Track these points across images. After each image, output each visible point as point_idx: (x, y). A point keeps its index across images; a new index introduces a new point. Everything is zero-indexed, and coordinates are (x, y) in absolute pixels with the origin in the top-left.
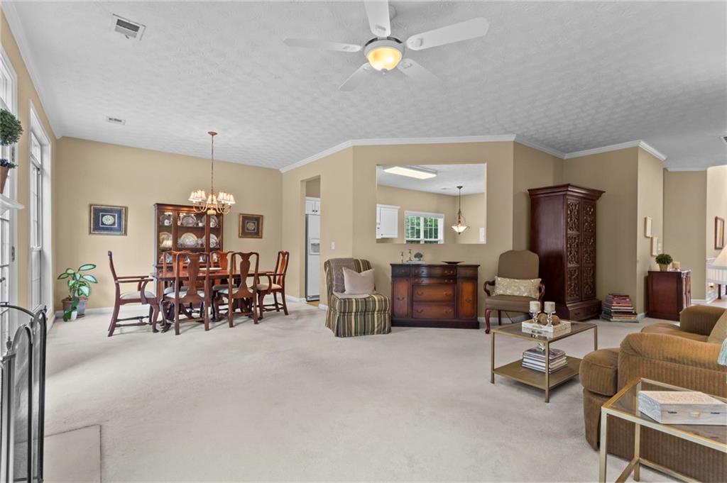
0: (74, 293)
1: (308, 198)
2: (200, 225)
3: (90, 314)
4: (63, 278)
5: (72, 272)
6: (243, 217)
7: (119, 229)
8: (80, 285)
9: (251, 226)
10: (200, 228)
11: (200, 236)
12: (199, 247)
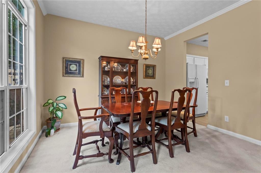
0: (53, 115)
1: (187, 55)
2: (125, 70)
3: (63, 128)
4: (46, 106)
5: (52, 102)
6: (146, 66)
7: (79, 73)
8: (57, 110)
9: (150, 72)
10: (125, 72)
11: (123, 78)
12: (124, 84)
